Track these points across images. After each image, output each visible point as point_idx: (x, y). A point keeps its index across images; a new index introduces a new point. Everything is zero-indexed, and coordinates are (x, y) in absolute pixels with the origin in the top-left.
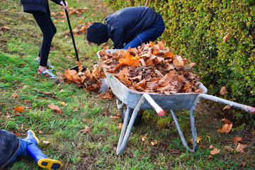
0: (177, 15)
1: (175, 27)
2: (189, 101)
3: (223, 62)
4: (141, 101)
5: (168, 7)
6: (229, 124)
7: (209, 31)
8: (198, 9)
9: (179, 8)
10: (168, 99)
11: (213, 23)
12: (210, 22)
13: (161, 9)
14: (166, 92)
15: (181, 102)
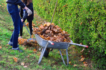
0: (66, 17)
1: (65, 22)
2: (65, 45)
3: (81, 33)
4: (48, 44)
5: (62, 14)
6: (83, 58)
7: (76, 22)
8: (73, 13)
9: (66, 14)
10: (57, 44)
11: (77, 19)
12: (77, 18)
13: (59, 14)
14: (57, 41)
15: (63, 46)
